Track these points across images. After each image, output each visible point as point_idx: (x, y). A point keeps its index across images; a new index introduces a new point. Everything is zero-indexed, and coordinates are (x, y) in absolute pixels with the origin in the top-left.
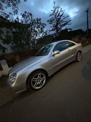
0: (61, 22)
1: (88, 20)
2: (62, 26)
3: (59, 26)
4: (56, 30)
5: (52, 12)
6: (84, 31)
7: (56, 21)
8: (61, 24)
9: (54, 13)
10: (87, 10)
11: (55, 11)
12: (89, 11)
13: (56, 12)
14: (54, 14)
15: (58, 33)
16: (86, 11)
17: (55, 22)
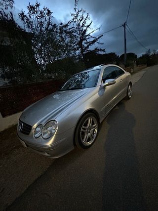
0: (87, 37)
1: (125, 40)
2: (90, 45)
3: (85, 43)
4: (80, 49)
5: (73, 17)
6: (118, 56)
7: (80, 34)
8: (88, 41)
9: (76, 19)
10: (125, 24)
11: (77, 16)
12: (126, 26)
13: (78, 18)
14: (75, 22)
15: (83, 55)
16: (123, 25)
17: (77, 35)
